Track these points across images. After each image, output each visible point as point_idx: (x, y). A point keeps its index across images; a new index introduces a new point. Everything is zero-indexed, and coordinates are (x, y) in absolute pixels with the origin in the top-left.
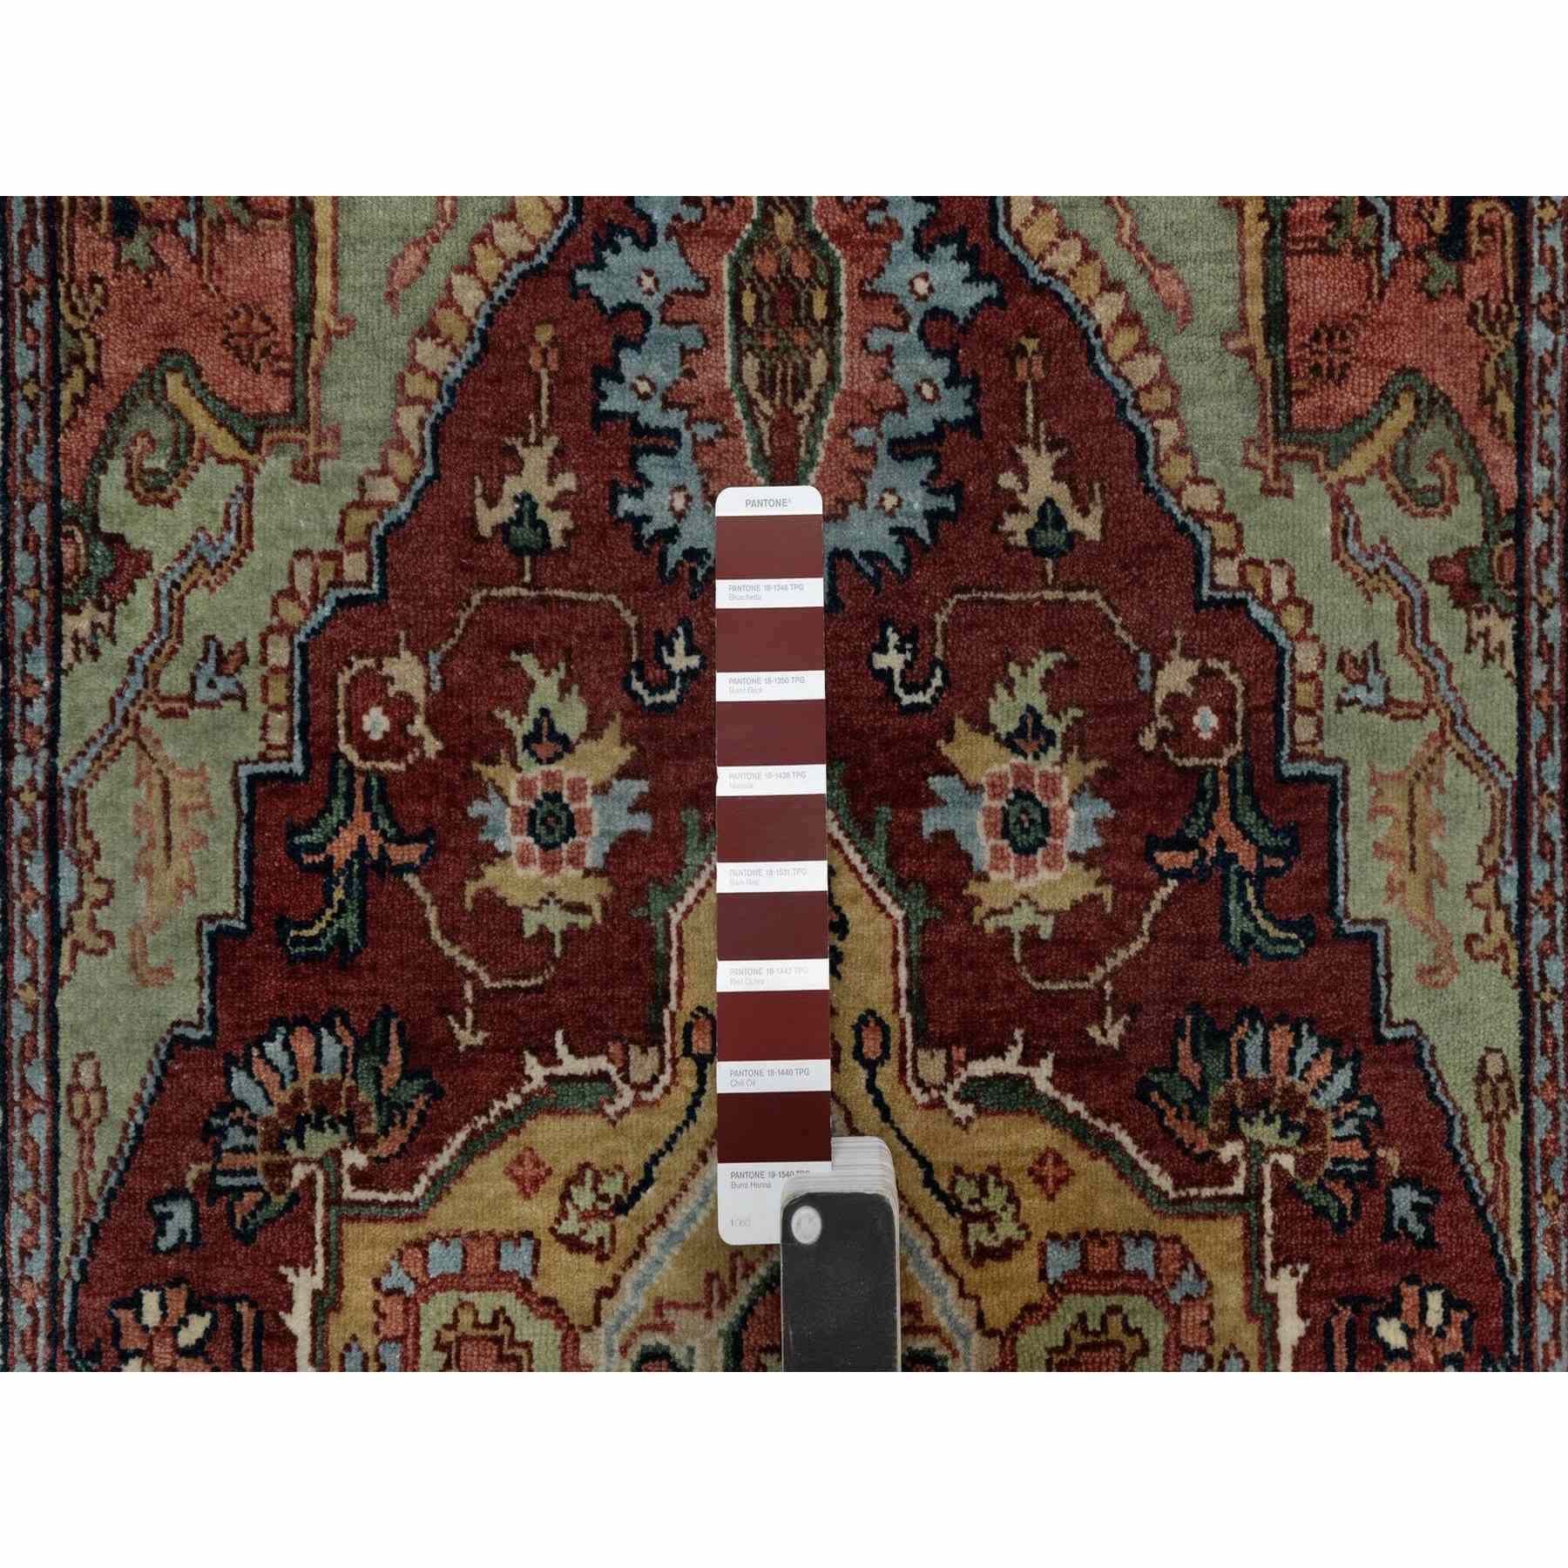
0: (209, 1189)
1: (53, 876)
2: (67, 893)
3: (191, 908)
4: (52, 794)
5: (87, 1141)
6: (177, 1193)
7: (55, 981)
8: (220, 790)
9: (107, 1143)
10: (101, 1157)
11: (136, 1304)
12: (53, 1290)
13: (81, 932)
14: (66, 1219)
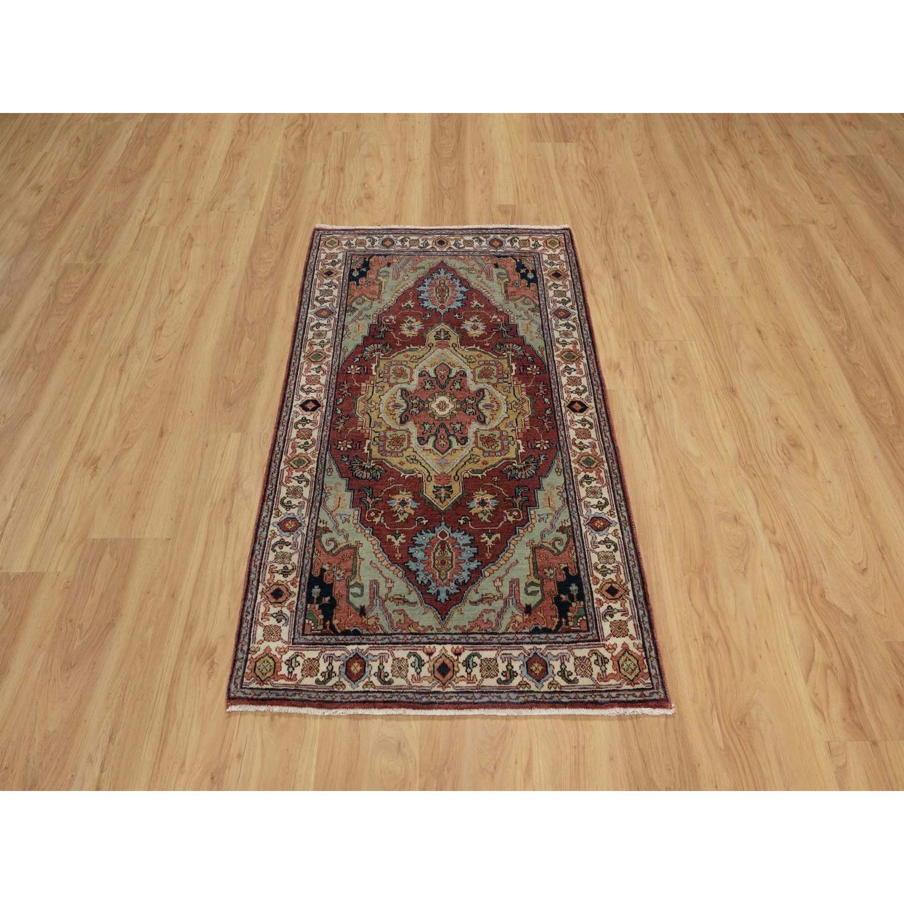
0: (362, 357)
1: (343, 332)
2: (344, 333)
3: (361, 335)
4: (344, 325)
5: (345, 353)
6: (357, 357)
7: (342, 340)
8: (366, 325)
9: (347, 353)
10: (347, 355)
11: (350, 366)
12: (339, 365)
13: (346, 336)
14: (341, 359)
